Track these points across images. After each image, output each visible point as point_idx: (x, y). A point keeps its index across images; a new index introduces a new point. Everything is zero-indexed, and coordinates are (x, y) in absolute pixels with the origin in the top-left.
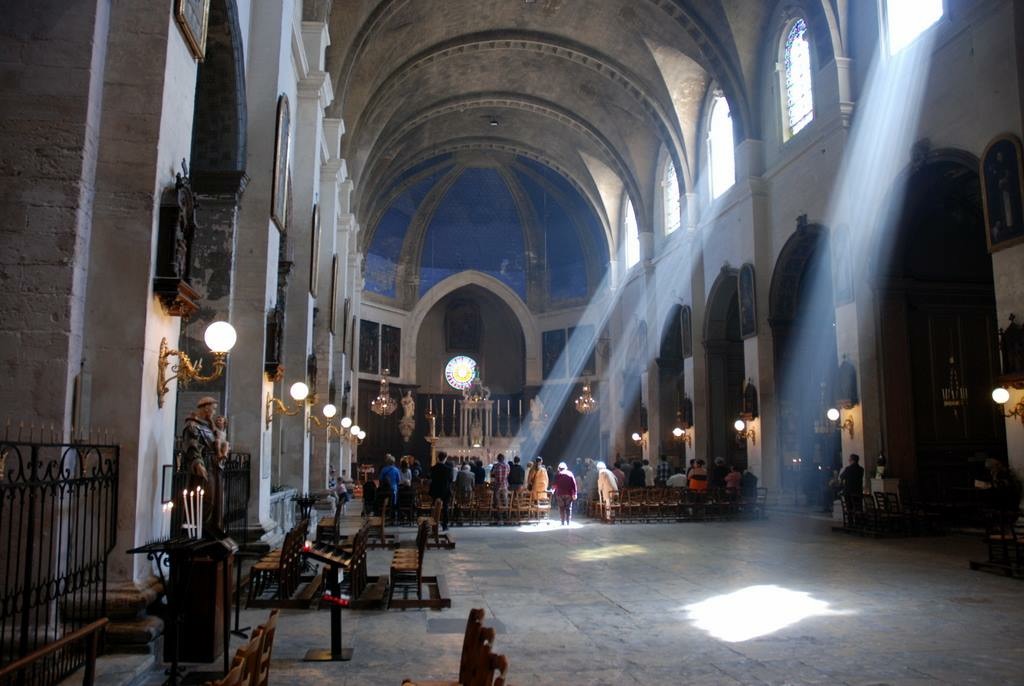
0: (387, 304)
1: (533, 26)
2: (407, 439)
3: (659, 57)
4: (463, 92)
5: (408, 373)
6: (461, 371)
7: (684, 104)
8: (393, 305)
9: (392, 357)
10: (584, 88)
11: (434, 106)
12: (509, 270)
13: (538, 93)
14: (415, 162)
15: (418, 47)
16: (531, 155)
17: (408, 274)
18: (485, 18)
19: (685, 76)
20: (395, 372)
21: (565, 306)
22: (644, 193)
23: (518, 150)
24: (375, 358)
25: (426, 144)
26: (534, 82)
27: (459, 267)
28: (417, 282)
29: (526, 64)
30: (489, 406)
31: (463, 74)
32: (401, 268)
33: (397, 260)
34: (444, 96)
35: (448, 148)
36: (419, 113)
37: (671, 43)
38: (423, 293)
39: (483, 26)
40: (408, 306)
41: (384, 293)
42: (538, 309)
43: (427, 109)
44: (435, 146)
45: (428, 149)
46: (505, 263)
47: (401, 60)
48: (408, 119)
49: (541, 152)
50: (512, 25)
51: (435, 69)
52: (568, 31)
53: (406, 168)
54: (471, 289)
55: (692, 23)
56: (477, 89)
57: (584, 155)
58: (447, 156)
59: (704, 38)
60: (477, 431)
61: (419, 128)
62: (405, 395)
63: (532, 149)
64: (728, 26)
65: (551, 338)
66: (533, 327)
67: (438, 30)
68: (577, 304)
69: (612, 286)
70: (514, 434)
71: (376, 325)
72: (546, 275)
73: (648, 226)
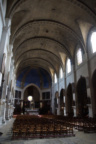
0: (19, 88)
1: (43, 49)
2: (22, 108)
3: (60, 53)
4: (32, 57)
5: (22, 98)
6: (30, 98)
7: (63, 60)
8: (20, 88)
9: (20, 96)
10: (49, 57)
11: (28, 59)
12: (37, 83)
13: (43, 58)
14: (24, 67)
15: (26, 51)
16: (41, 67)
17: (23, 84)
18: (36, 47)
19: (64, 56)
20: (20, 98)
21: (46, 89)
22: (57, 72)
23: (39, 66)
24: (17, 96)
25: (26, 65)
26: (42, 56)
27: (30, 83)
28: (24, 85)
29: (41, 54)
30: (34, 104)
31: (32, 55)
32: (22, 83)
33: (21, 81)
35: (29, 66)
36: (26, 60)
37: (62, 52)
38: (25, 87)
39: (35, 48)
40: (22, 88)
41: (19, 86)
42: (41, 89)
44: (28, 65)
45: (27, 65)
46: (37, 82)
47: (23, 52)
48: (24, 61)
49: (43, 67)
50: (39, 48)
51: (28, 54)
52: (47, 49)
53: (23, 68)
54: (32, 86)
55: (65, 49)
56: (34, 57)
57: (49, 67)
58: (30, 67)
59: (66, 51)
60: (32, 107)
61: (26, 62)
62: (22, 102)
63: (41, 66)
64: (70, 49)
65: (44, 94)
66: (41, 92)
67: (29, 48)
68: (47, 89)
69: (53, 86)
70: (38, 108)
71: (18, 91)
72: (43, 84)
73: (58, 77)
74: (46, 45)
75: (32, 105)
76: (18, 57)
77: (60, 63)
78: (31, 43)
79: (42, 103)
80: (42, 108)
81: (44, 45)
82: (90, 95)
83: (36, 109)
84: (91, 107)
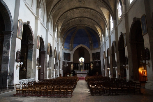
1: (82, 6)
3: (101, 9)
4: (75, 17)
5: (72, 60)
7: (106, 16)
8: (69, 50)
9: (69, 58)
10: (92, 15)
11: (70, 20)
13: (86, 17)
14: (70, 28)
15: (65, 11)
16: (87, 26)
17: (72, 45)
18: (74, 6)
19: (106, 12)
20: (70, 60)
21: (95, 49)
22: (103, 31)
23: (85, 25)
24: (66, 58)
25: (71, 26)
26: (85, 15)
27: (79, 44)
28: (73, 46)
29: (83, 12)
30: (84, 65)
31: (74, 14)
32: (70, 45)
33: (69, 43)
34: (72, 18)
35: (75, 26)
36: (68, 21)
37: (102, 7)
38: (74, 48)
40: (72, 50)
41: (68, 48)
42: (91, 50)
43: (69, 20)
44: (73, 26)
46: (86, 43)
47: (62, 13)
48: (66, 22)
49: (89, 26)
50: (79, 6)
51: (69, 14)
52: (88, 6)
53: (68, 30)
54: (81, 47)
55: (104, 3)
56: (77, 16)
57: (95, 26)
59: (106, 5)
60: (82, 69)
61: (69, 23)
62: (71, 64)
63: (87, 25)
64: (109, 3)
65: (94, 54)
66: (91, 53)
67: (67, 8)
68: (97, 49)
69: (101, 46)
70: (88, 69)
71: (66, 53)
72: (93, 45)
73: (105, 36)
74: (85, 2)
75: (82, 66)
76: (57, 20)
77: (104, 20)
78: (68, 3)
79: (92, 64)
81: (82, 2)
83: (86, 70)
84: (128, 68)
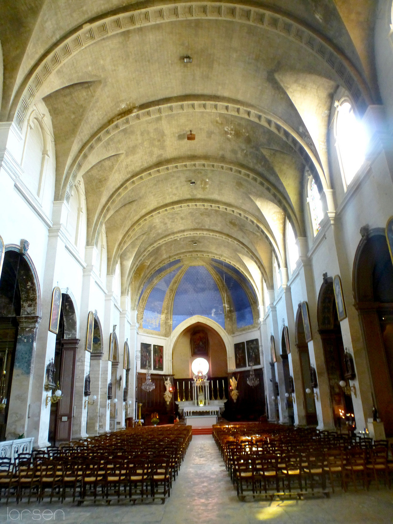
0: (156, 334)
1: (199, 196)
2: (168, 403)
3: (258, 204)
4: (175, 230)
5: (167, 367)
7: (276, 225)
8: (159, 335)
9: (159, 361)
10: (231, 223)
11: (162, 238)
12: (216, 314)
13: (211, 228)
14: (161, 265)
15: (144, 212)
17: (167, 319)
18: (175, 194)
19: (273, 211)
20: (161, 368)
21: (244, 330)
22: (267, 270)
23: (211, 256)
24: (150, 362)
25: (165, 256)
26: (207, 223)
27: (191, 314)
28: (171, 323)
29: (202, 214)
30: (207, 384)
31: (173, 222)
32: (163, 317)
33: (160, 312)
34: (167, 233)
35: (177, 258)
36: (155, 242)
37: (261, 196)
38: (174, 329)
39: (176, 199)
40: (167, 335)
41: (154, 329)
42: (231, 332)
43: (159, 239)
44: (170, 257)
45: (167, 258)
46: (214, 310)
47: (137, 218)
48: (150, 245)
49: (222, 256)
50: (189, 197)
51: (157, 221)
52: (216, 196)
53: (157, 268)
54: (198, 324)
55: (266, 184)
56: (182, 228)
57: (240, 255)
58: (179, 261)
59: (273, 190)
60: (201, 397)
61: (158, 249)
62: (167, 380)
63: (216, 254)
64: (282, 184)
66: (229, 342)
67: (153, 203)
68: (249, 329)
69: (261, 319)
70: (221, 398)
71: (150, 345)
72: (235, 315)
73: (271, 287)
74: (206, 183)
75: (202, 388)
76: (120, 237)
77: (267, 237)
78: (155, 185)
79: (236, 379)
80: (238, 399)
81: (198, 183)
82: (351, 345)
83: (216, 402)
84: (358, 392)
